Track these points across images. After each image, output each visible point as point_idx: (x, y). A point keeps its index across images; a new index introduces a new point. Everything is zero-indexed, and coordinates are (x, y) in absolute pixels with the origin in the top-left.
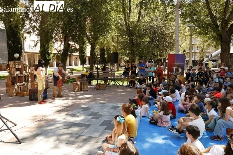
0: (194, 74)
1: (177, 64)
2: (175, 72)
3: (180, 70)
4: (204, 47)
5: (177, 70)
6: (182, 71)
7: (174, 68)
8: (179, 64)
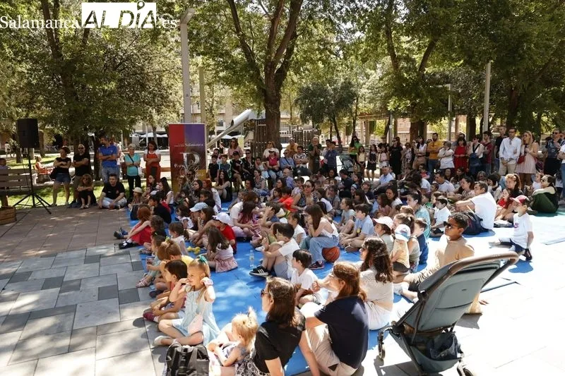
0: (225, 166)
1: (189, 145)
2: (188, 164)
3: (197, 158)
4: (213, 103)
5: (191, 158)
6: (200, 160)
7: (185, 155)
8: (193, 145)
